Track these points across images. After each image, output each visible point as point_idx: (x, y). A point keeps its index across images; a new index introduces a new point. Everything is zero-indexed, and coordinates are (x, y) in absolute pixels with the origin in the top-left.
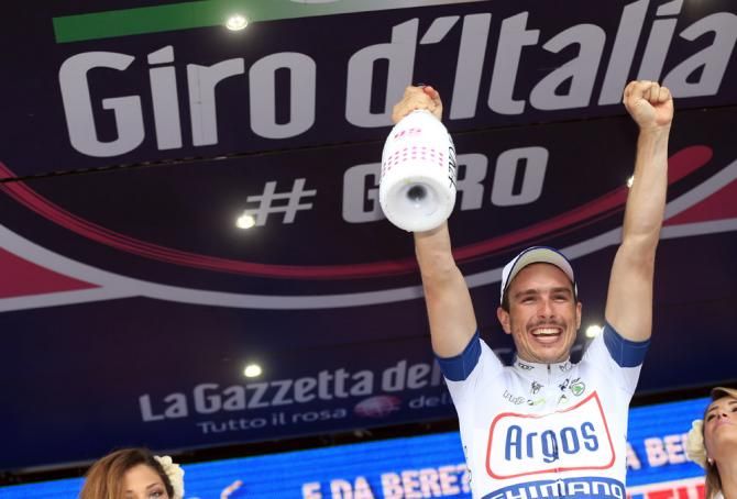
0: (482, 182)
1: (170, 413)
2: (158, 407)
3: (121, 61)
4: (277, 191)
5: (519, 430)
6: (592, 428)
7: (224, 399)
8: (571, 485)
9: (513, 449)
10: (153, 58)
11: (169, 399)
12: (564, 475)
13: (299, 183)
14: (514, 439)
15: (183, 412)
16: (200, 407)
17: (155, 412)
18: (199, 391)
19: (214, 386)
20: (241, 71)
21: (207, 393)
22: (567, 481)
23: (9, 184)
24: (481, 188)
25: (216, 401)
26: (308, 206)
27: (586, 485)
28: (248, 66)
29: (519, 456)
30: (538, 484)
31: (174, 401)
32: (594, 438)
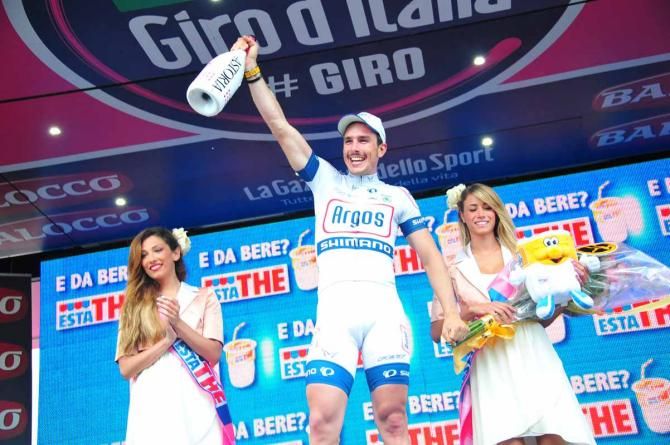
0: (389, 69)
1: (263, 195)
2: (256, 193)
3: (162, 20)
4: (276, 81)
5: (341, 208)
6: (383, 216)
7: (290, 187)
8: (361, 241)
9: (337, 217)
10: (178, 17)
11: (260, 189)
12: (359, 235)
13: (287, 77)
14: (338, 213)
15: (270, 195)
16: (278, 192)
17: (254, 196)
18: (274, 184)
19: (282, 181)
20: (229, 21)
21: (279, 185)
22: (359, 239)
23: (128, 85)
24: (389, 72)
25: (285, 188)
26: (296, 88)
27: (369, 242)
28: (232, 18)
29: (339, 221)
30: (344, 238)
31: (263, 190)
32: (382, 222)
